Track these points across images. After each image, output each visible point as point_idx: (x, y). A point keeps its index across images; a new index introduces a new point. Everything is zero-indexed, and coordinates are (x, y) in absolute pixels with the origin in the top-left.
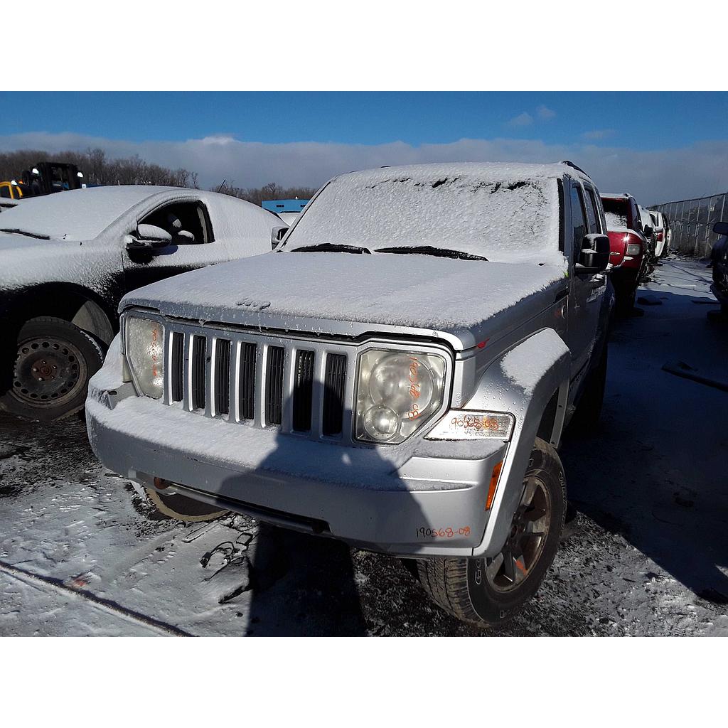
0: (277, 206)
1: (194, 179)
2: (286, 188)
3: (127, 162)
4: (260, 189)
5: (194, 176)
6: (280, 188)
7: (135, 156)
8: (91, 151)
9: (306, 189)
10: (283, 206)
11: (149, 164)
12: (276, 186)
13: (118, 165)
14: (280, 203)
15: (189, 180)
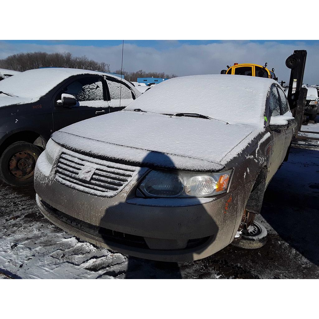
0: (144, 80)
1: (108, 67)
2: (147, 72)
3: (81, 58)
4: (135, 72)
5: (108, 65)
6: (144, 72)
7: (84, 56)
8: (66, 53)
9: (156, 73)
10: (147, 81)
11: (89, 60)
12: (143, 71)
13: (76, 59)
14: (145, 79)
15: (106, 68)
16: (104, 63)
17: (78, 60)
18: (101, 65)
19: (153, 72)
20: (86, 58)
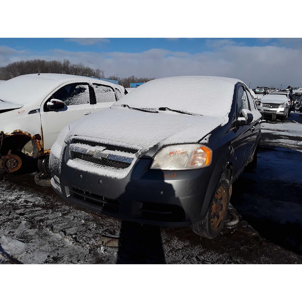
0: (136, 85)
1: (103, 73)
2: (139, 78)
3: (77, 66)
4: (128, 78)
6: (136, 78)
9: (147, 78)
10: (139, 85)
11: (85, 67)
12: (134, 77)
13: (73, 67)
15: (101, 74)
16: (99, 70)
17: (75, 67)
18: (96, 72)
19: (145, 77)
20: (83, 65)
